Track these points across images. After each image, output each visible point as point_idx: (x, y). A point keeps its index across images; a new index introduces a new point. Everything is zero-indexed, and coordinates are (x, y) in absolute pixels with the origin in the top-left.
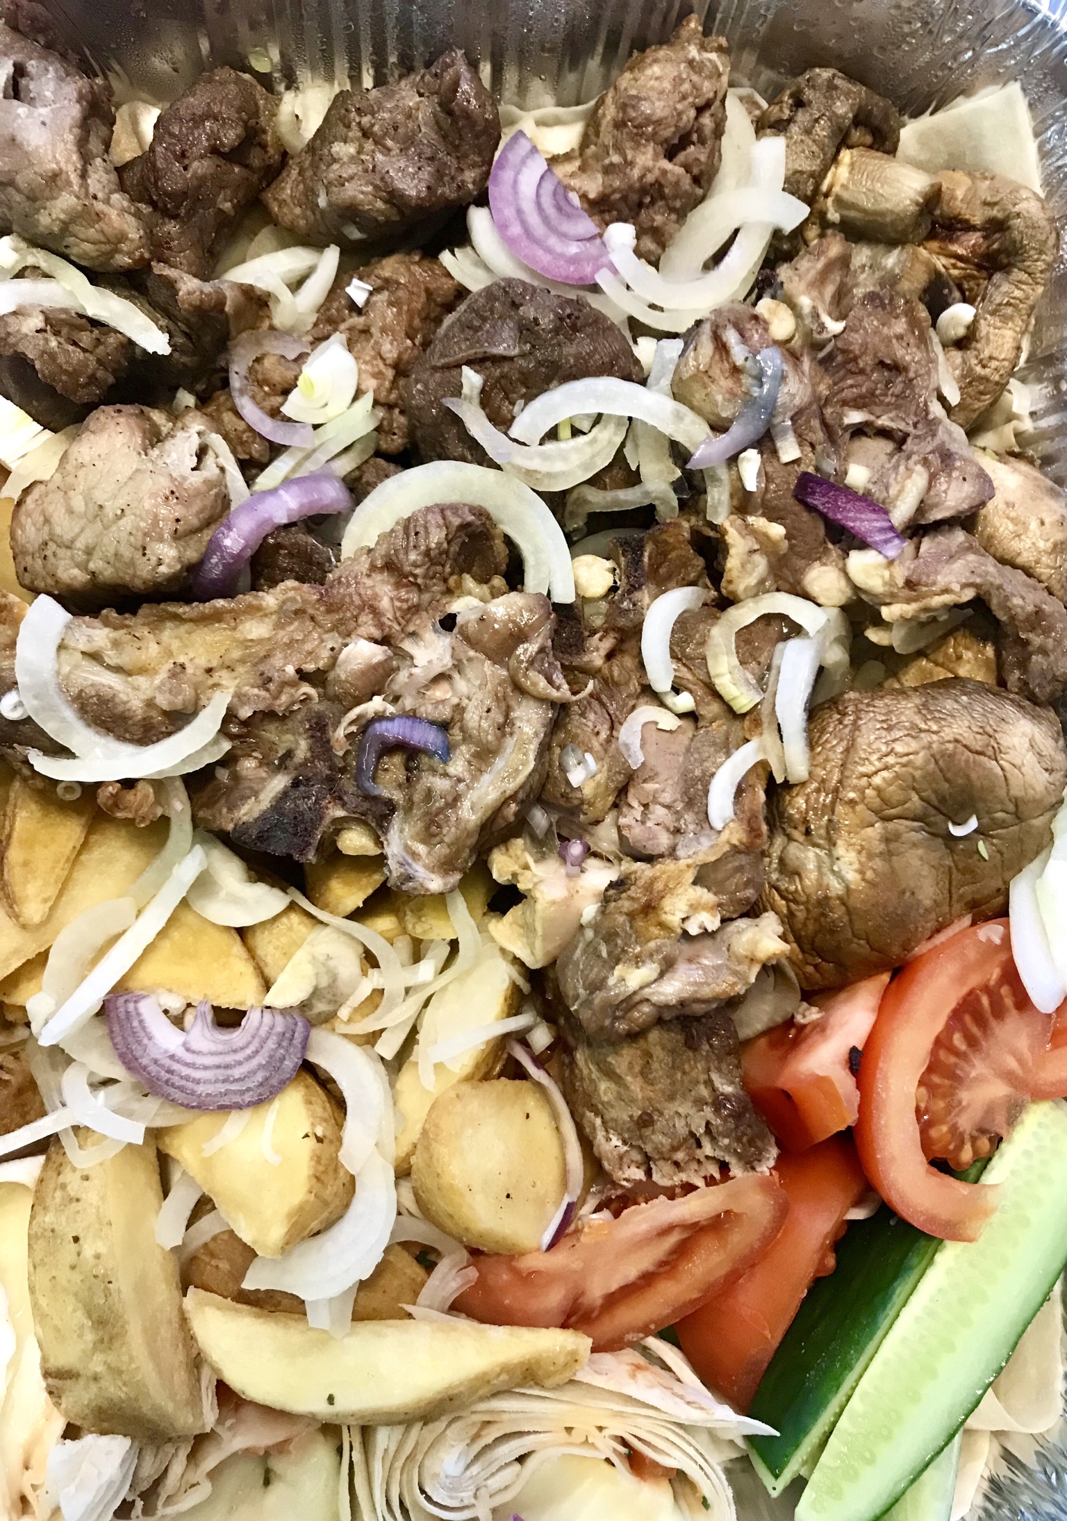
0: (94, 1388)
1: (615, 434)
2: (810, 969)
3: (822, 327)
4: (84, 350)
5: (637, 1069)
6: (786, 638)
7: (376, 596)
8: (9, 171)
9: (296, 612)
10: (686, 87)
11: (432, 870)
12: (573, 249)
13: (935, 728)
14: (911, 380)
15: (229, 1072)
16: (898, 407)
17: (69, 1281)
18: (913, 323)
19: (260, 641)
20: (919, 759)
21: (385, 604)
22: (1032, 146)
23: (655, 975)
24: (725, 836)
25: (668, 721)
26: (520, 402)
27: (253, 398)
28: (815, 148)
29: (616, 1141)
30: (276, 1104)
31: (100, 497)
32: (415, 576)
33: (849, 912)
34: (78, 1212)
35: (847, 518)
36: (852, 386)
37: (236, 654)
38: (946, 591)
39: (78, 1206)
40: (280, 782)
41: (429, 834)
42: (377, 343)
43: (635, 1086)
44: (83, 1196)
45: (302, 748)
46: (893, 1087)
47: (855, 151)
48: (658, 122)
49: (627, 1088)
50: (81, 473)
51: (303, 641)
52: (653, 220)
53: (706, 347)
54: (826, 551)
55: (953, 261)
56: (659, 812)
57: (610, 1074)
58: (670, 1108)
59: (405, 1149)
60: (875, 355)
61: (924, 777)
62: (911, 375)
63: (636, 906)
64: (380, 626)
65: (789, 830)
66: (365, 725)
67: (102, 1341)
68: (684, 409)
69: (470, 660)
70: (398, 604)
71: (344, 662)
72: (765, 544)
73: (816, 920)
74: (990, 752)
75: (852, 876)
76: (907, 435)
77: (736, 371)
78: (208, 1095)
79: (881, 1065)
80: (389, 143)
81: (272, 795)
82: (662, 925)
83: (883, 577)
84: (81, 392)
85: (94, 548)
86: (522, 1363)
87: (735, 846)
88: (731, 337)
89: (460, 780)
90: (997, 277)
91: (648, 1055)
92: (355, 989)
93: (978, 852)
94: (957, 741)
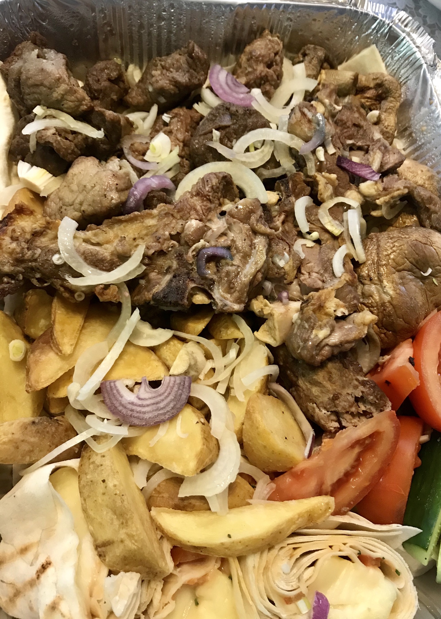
0: (121, 547)
1: (270, 148)
2: (383, 335)
3: (335, 108)
4: (70, 141)
5: (327, 379)
6: (346, 210)
7: (195, 205)
8: (41, 80)
9: (166, 214)
10: (270, 46)
11: (234, 302)
12: (242, 96)
13: (407, 237)
14: (365, 130)
15: (158, 405)
16: (363, 139)
17: (103, 500)
18: (360, 114)
19: (154, 226)
20: (405, 247)
21: (198, 208)
22: (383, 65)
23: (329, 332)
24: (343, 278)
25: (310, 244)
26: (234, 140)
27: (133, 156)
28: (313, 67)
29: (324, 411)
30: (180, 417)
31: (84, 183)
32: (209, 196)
33: (394, 307)
34: (103, 470)
35: (357, 171)
36: (346, 132)
37: (144, 232)
38: (398, 190)
39: (103, 468)
40: (168, 277)
41: (230, 289)
42: (175, 134)
43: (328, 385)
44: (104, 463)
45: (175, 265)
46: (429, 372)
47: (326, 70)
48: (263, 56)
49: (324, 387)
50: (75, 178)
51: (170, 224)
52: (266, 89)
53: (298, 114)
54: (350, 187)
55: (366, 100)
56: (314, 275)
57: (317, 384)
58: (344, 392)
59: (238, 426)
60: (352, 121)
61: (409, 253)
62: (365, 128)
63: (315, 307)
64: (198, 215)
65: (363, 281)
66: (198, 252)
67: (122, 523)
68: (294, 136)
69: (234, 223)
70: (203, 207)
71: (187, 229)
72: (329, 181)
73: (382, 312)
74: (429, 243)
75: (391, 292)
76: (369, 146)
77: (310, 121)
78: (150, 418)
79: (422, 363)
80: (171, 69)
81: (166, 282)
82: (328, 315)
83: (374, 188)
84: (69, 156)
85: (83, 202)
86: (307, 512)
87: (347, 281)
88: (306, 110)
89: (238, 266)
90: (383, 102)
91: (330, 373)
92: (204, 366)
93: (434, 283)
94: (416, 240)
